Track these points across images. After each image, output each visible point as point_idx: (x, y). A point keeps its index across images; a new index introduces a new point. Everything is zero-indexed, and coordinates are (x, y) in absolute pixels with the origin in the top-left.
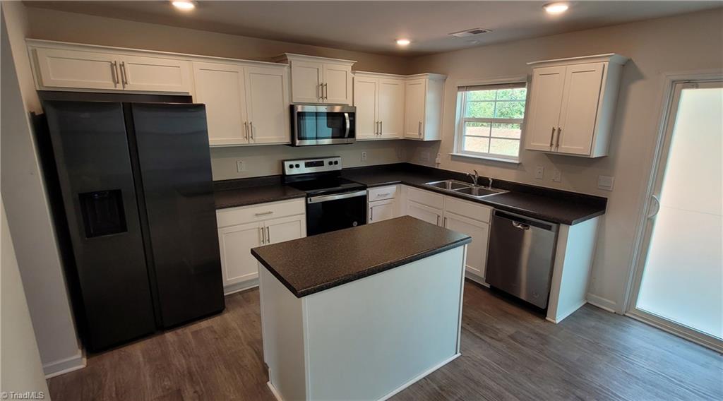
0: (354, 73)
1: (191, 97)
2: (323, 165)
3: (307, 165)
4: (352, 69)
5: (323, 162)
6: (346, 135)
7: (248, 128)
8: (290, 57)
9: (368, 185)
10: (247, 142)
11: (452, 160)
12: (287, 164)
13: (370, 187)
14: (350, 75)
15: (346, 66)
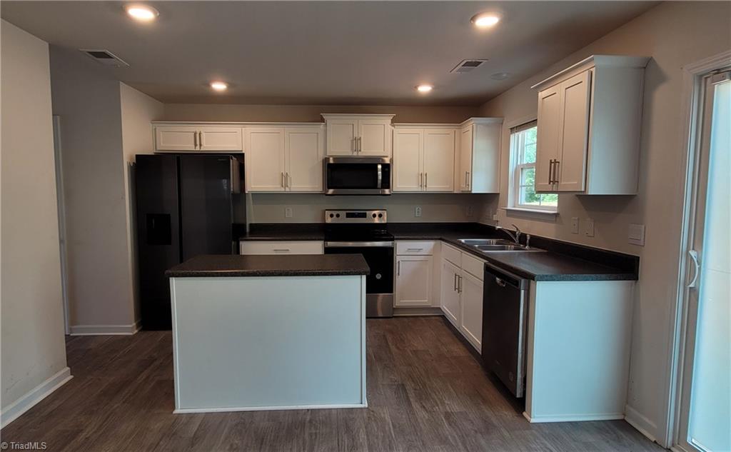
0: (394, 126)
1: (243, 154)
2: (366, 217)
3: (349, 215)
4: (392, 123)
5: (366, 213)
6: (379, 186)
7: (284, 178)
8: (326, 116)
9: (395, 237)
10: (283, 190)
11: (507, 216)
12: (328, 213)
13: (397, 239)
14: (389, 127)
15: (386, 120)
